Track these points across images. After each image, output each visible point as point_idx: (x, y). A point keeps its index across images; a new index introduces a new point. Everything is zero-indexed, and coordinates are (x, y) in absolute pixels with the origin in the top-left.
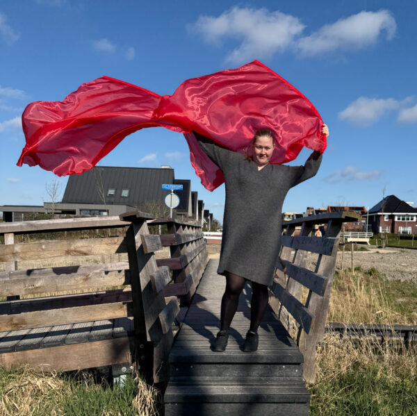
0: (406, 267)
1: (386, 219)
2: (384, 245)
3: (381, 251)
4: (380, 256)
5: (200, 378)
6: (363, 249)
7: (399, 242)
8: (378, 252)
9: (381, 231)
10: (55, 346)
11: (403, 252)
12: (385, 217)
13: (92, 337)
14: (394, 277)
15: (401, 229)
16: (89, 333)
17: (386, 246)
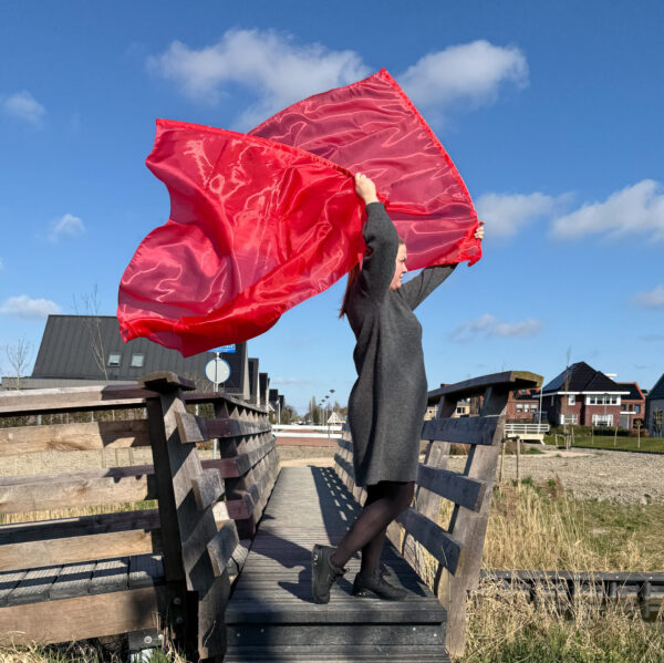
0: (606, 477)
1: (571, 402)
2: (568, 444)
3: (564, 454)
4: (564, 462)
5: (277, 649)
6: (533, 451)
7: (593, 439)
8: (558, 456)
9: (562, 423)
10: (33, 601)
11: (601, 455)
12: (570, 399)
13: (93, 586)
14: (586, 494)
15: (596, 419)
16: (89, 581)
17: (572, 446)
